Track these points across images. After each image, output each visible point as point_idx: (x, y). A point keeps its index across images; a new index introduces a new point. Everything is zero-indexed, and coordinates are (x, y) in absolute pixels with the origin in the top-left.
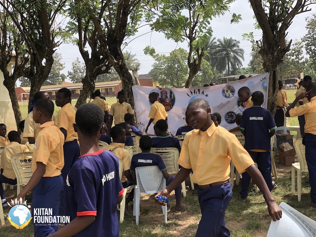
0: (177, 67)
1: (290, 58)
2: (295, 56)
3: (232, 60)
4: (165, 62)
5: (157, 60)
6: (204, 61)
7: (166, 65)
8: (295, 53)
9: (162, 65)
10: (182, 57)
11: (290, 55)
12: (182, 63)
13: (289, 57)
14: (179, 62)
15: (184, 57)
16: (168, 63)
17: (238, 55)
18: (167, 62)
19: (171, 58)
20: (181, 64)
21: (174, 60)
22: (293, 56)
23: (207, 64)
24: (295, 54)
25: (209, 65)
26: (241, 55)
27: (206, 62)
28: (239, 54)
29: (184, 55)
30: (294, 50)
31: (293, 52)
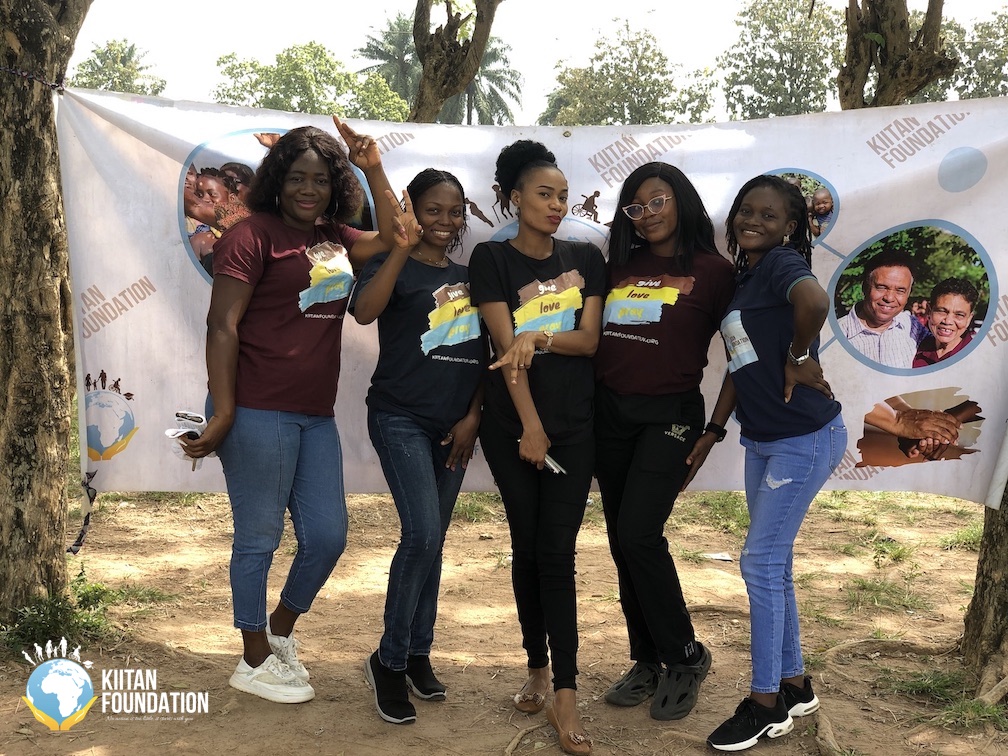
0: (296, 105)
1: (672, 119)
2: (688, 114)
3: (484, 104)
4: (257, 83)
5: (230, 72)
6: (392, 97)
7: (258, 95)
8: (690, 101)
9: (246, 94)
10: (316, 74)
11: (675, 108)
12: (315, 94)
13: (668, 114)
14: (305, 89)
15: (326, 75)
16: (268, 91)
17: (502, 88)
18: (263, 85)
19: (279, 73)
20: (310, 98)
21: (288, 83)
22: (683, 112)
23: (400, 109)
24: (689, 106)
25: (406, 113)
26: (514, 89)
27: (397, 99)
28: (508, 85)
29: (323, 68)
30: (689, 94)
31: (686, 98)
